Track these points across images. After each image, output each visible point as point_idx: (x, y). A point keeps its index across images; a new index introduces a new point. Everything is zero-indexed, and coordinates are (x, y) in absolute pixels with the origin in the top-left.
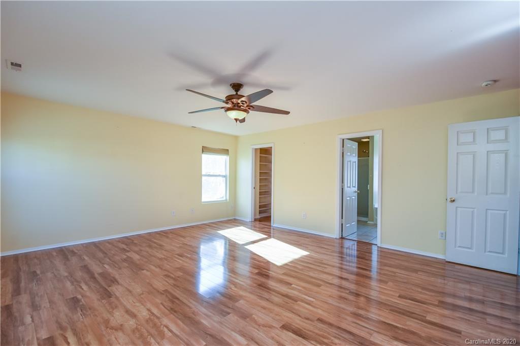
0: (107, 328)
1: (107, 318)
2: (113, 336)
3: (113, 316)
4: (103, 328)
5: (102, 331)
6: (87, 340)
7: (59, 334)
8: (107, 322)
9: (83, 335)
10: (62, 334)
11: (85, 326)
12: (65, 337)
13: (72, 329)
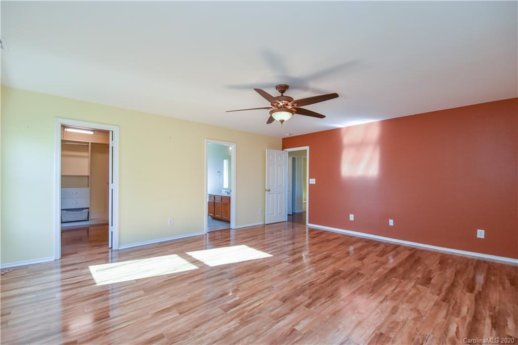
0: (422, 316)
1: (413, 321)
2: (425, 310)
3: (407, 319)
4: (424, 318)
5: (428, 317)
6: (444, 320)
7: (459, 340)
8: (416, 320)
9: (443, 325)
10: (457, 338)
11: (434, 329)
12: (456, 334)
13: (446, 335)
